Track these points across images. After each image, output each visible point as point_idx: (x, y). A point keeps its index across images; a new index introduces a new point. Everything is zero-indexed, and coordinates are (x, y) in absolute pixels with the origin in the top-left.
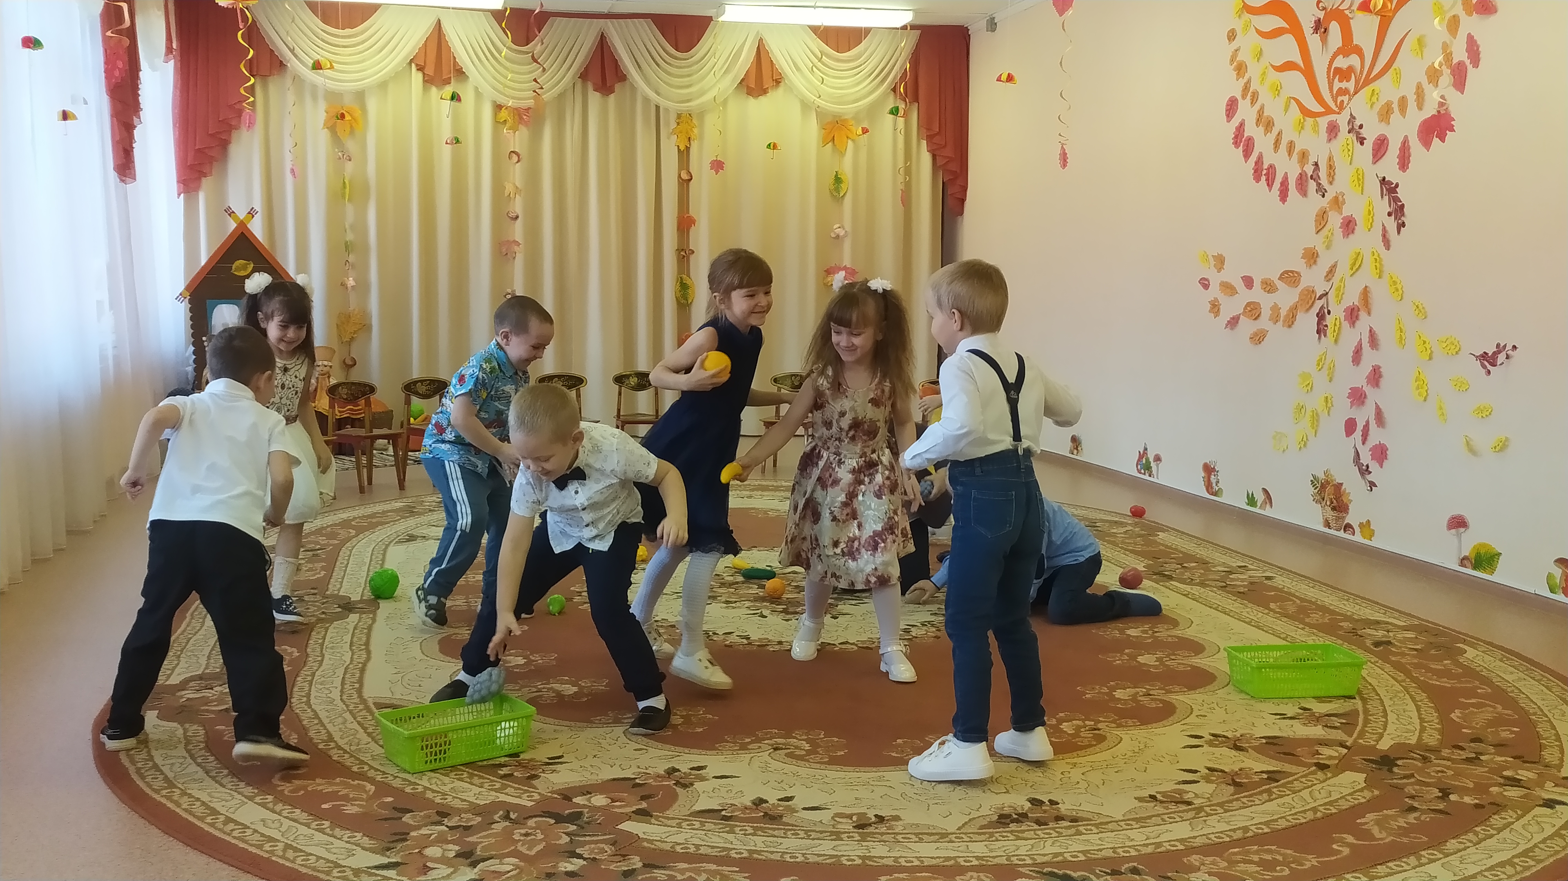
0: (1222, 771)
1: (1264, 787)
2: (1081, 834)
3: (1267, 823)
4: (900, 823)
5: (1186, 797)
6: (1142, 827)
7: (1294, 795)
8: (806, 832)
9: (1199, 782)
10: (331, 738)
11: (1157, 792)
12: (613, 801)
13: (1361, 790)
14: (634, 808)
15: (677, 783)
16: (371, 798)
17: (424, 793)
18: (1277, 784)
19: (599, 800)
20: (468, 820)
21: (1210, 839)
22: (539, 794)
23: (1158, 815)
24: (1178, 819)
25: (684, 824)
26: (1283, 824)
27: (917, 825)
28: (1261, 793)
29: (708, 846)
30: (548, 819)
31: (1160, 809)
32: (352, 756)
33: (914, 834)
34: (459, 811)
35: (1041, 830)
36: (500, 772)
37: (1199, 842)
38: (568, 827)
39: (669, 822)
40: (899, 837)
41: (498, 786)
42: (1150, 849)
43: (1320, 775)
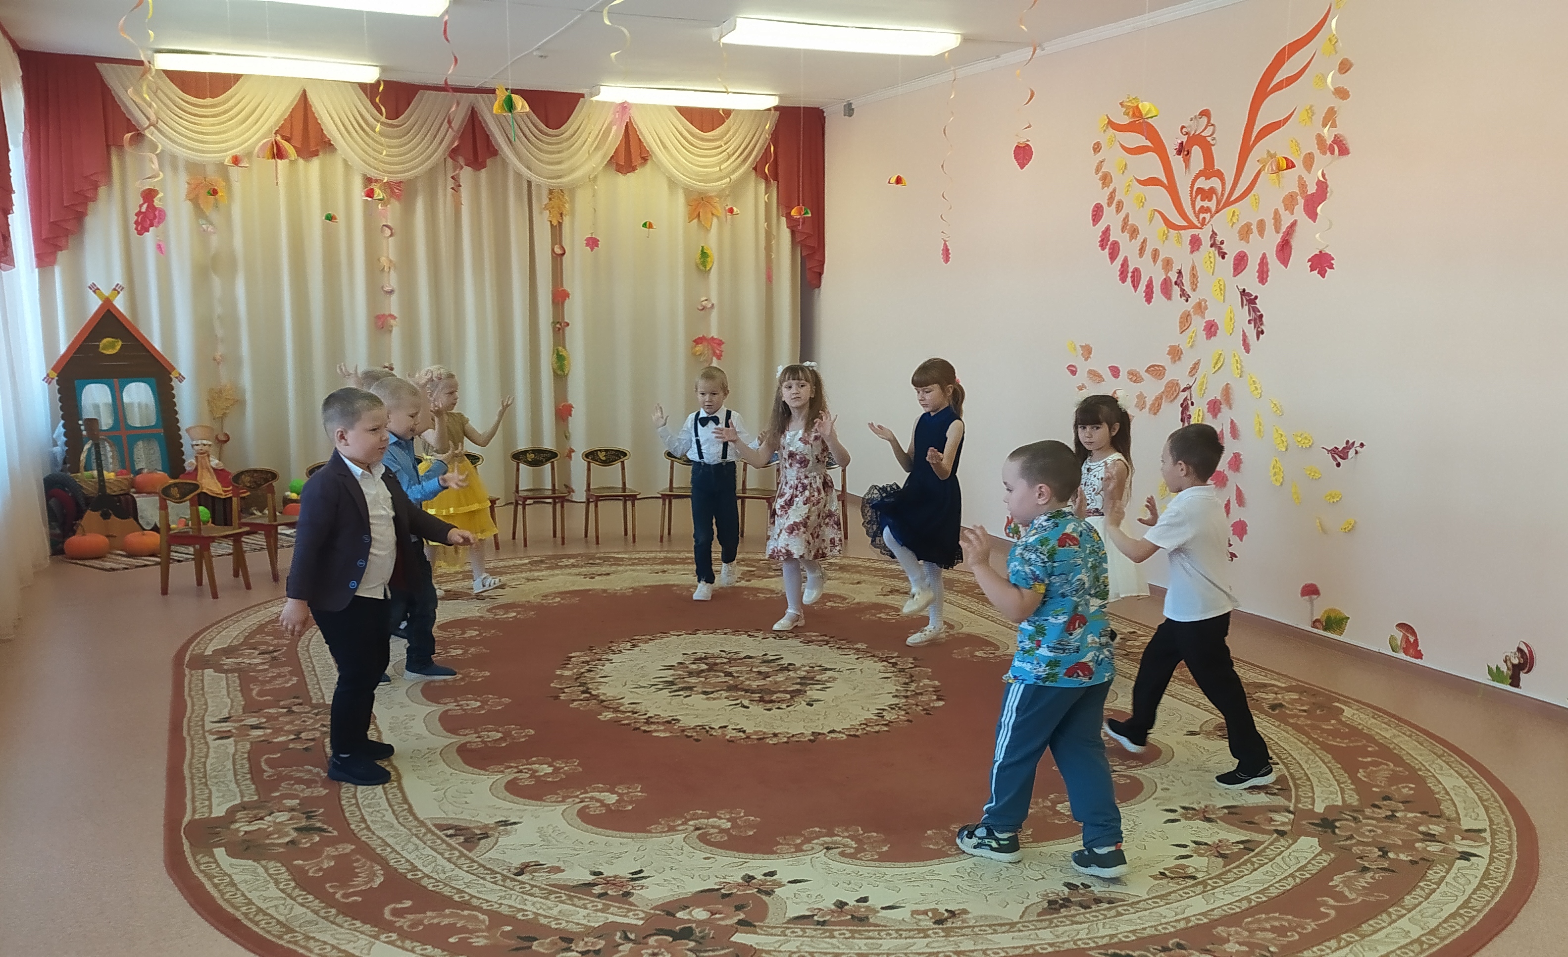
0: (1206, 844)
1: (1246, 857)
2: (1122, 915)
3: (1262, 892)
4: (969, 916)
5: (1190, 871)
6: (1167, 904)
7: (1270, 863)
8: (897, 931)
9: (1191, 856)
10: (415, 869)
11: (1165, 869)
12: (713, 914)
13: (1319, 854)
14: (735, 920)
15: (759, 891)
16: (489, 928)
17: (535, 918)
18: (1252, 854)
19: (700, 914)
20: (593, 944)
21: (1225, 911)
22: (642, 911)
23: (1174, 892)
24: (1192, 894)
25: (788, 932)
26: (1274, 892)
27: (986, 917)
28: (1244, 863)
29: (821, 953)
30: (664, 937)
31: (1173, 886)
32: (446, 885)
33: (987, 926)
34: (581, 936)
35: (1089, 913)
36: (594, 891)
37: (1216, 914)
38: (687, 944)
39: (774, 931)
40: (976, 929)
41: (600, 906)
42: (1182, 925)
43: (1283, 842)
